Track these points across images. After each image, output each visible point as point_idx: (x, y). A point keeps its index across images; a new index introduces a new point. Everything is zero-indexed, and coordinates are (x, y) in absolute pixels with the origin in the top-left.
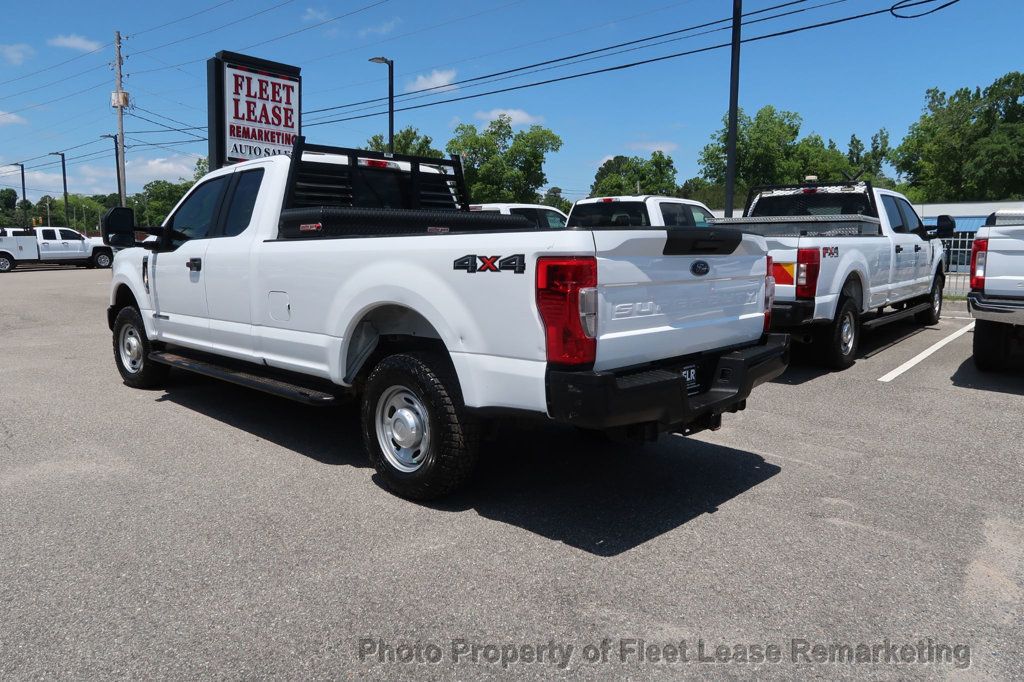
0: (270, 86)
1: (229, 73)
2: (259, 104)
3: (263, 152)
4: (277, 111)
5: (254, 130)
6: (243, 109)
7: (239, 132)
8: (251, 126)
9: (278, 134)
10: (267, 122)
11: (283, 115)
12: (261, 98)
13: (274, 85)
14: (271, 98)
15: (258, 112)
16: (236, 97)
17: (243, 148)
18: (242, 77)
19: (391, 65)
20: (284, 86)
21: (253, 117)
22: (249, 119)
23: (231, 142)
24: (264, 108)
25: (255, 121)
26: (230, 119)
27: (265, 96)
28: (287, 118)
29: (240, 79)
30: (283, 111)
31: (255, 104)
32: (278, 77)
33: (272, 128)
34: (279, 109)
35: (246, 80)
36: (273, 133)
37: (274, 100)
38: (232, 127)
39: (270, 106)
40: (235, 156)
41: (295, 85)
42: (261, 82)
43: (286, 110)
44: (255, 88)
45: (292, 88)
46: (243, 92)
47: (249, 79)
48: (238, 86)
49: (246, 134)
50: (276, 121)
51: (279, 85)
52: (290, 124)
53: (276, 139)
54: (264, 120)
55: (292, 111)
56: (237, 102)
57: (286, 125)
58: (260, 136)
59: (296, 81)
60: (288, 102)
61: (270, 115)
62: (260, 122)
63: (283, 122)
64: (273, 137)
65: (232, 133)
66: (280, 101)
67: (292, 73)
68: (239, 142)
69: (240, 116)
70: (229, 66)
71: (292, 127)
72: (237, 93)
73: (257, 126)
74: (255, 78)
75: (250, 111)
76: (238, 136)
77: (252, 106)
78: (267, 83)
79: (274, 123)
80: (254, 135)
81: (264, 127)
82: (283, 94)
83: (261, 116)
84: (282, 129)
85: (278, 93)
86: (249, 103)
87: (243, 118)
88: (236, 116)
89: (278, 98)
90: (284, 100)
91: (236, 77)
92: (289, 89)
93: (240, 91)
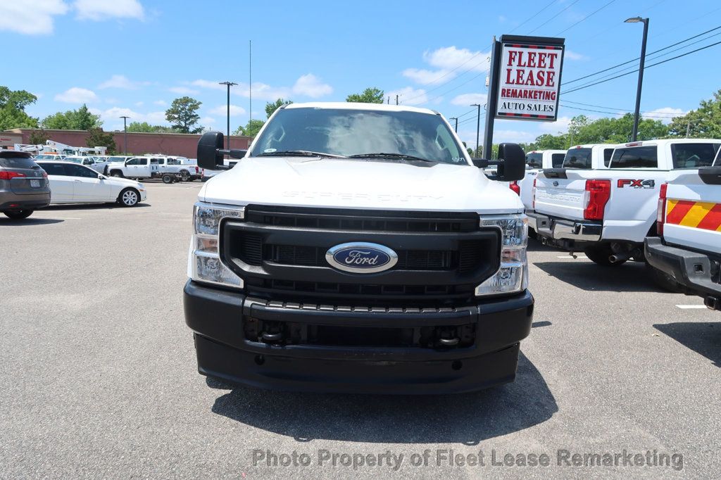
0: (538, 56)
1: (506, 51)
2: (527, 70)
3: (526, 107)
4: (541, 74)
5: (521, 91)
6: (514, 76)
7: (508, 93)
8: (518, 88)
9: (540, 92)
10: (532, 84)
11: (545, 78)
12: (529, 66)
13: (540, 54)
14: (537, 65)
15: (525, 77)
16: (510, 67)
17: (511, 105)
18: (516, 53)
19: (646, 22)
20: (549, 55)
21: (521, 81)
22: (518, 83)
23: (501, 101)
24: (531, 74)
25: (523, 84)
26: (503, 84)
27: (532, 64)
28: (549, 79)
29: (514, 54)
30: (546, 74)
31: (523, 71)
32: (544, 48)
33: (536, 88)
34: (543, 73)
35: (518, 54)
36: (536, 92)
37: (540, 66)
38: (504, 90)
39: (535, 71)
40: (504, 111)
41: (559, 52)
42: (530, 54)
43: (549, 73)
44: (525, 59)
45: (556, 55)
46: (515, 63)
47: (521, 53)
48: (511, 59)
49: (514, 94)
50: (540, 82)
51: (545, 54)
52: (551, 83)
53: (538, 97)
54: (529, 82)
55: (554, 73)
56: (509, 71)
57: (548, 85)
58: (525, 95)
59: (560, 49)
60: (551, 67)
61: (535, 78)
62: (527, 84)
63: (545, 83)
64: (535, 95)
65: (503, 94)
66: (545, 67)
67: (558, 43)
68: (507, 100)
69: (511, 81)
70: (506, 46)
71: (553, 85)
72: (510, 64)
73: (523, 88)
74: (526, 51)
75: (519, 77)
76: (508, 96)
77: (521, 73)
78: (535, 54)
79: (537, 84)
80: (520, 95)
81: (529, 88)
82: (548, 61)
83: (528, 79)
84: (544, 88)
85: (543, 61)
86: (519, 71)
87: (513, 83)
88: (508, 82)
89: (543, 65)
90: (548, 65)
91: (511, 53)
92: (553, 56)
93: (513, 63)
